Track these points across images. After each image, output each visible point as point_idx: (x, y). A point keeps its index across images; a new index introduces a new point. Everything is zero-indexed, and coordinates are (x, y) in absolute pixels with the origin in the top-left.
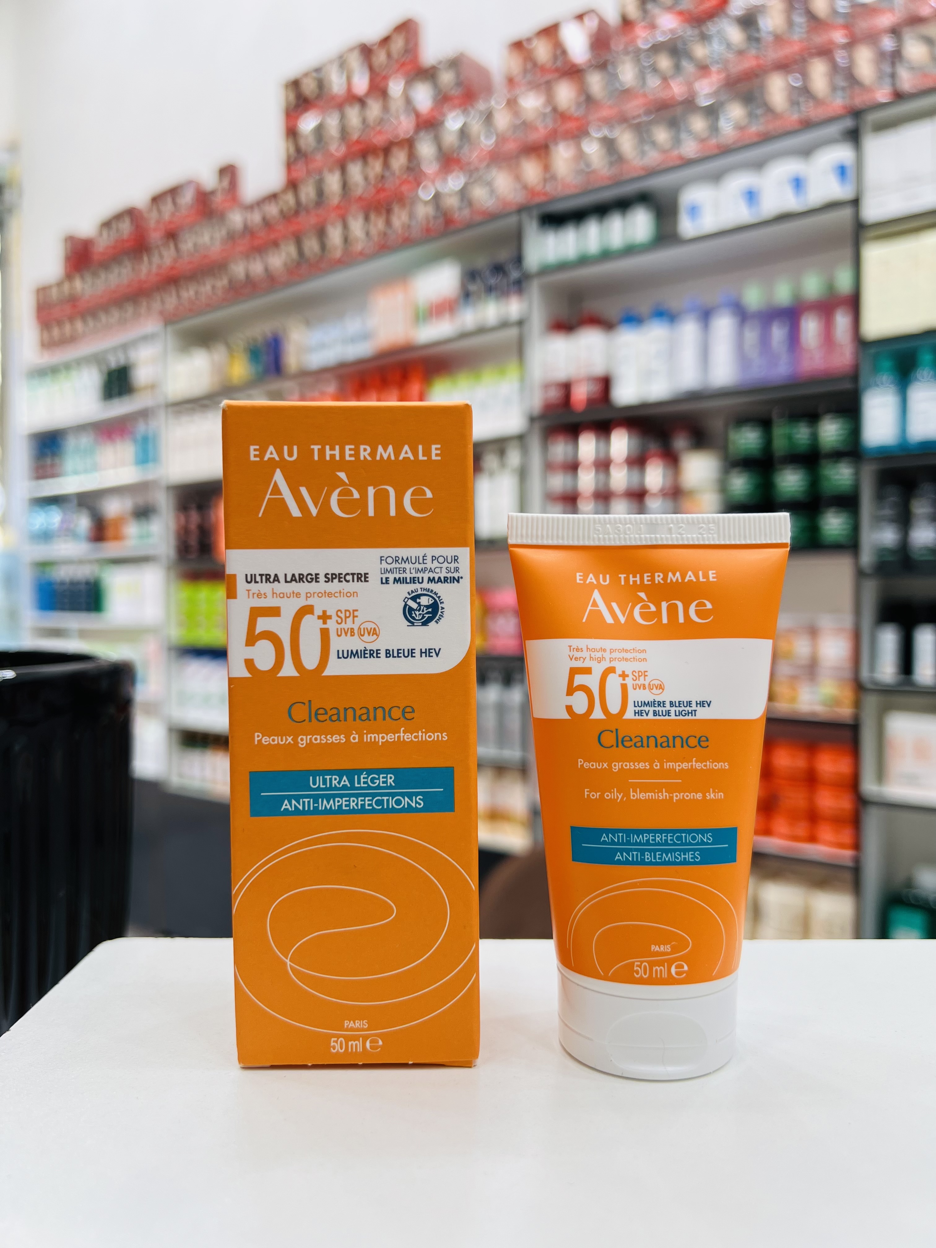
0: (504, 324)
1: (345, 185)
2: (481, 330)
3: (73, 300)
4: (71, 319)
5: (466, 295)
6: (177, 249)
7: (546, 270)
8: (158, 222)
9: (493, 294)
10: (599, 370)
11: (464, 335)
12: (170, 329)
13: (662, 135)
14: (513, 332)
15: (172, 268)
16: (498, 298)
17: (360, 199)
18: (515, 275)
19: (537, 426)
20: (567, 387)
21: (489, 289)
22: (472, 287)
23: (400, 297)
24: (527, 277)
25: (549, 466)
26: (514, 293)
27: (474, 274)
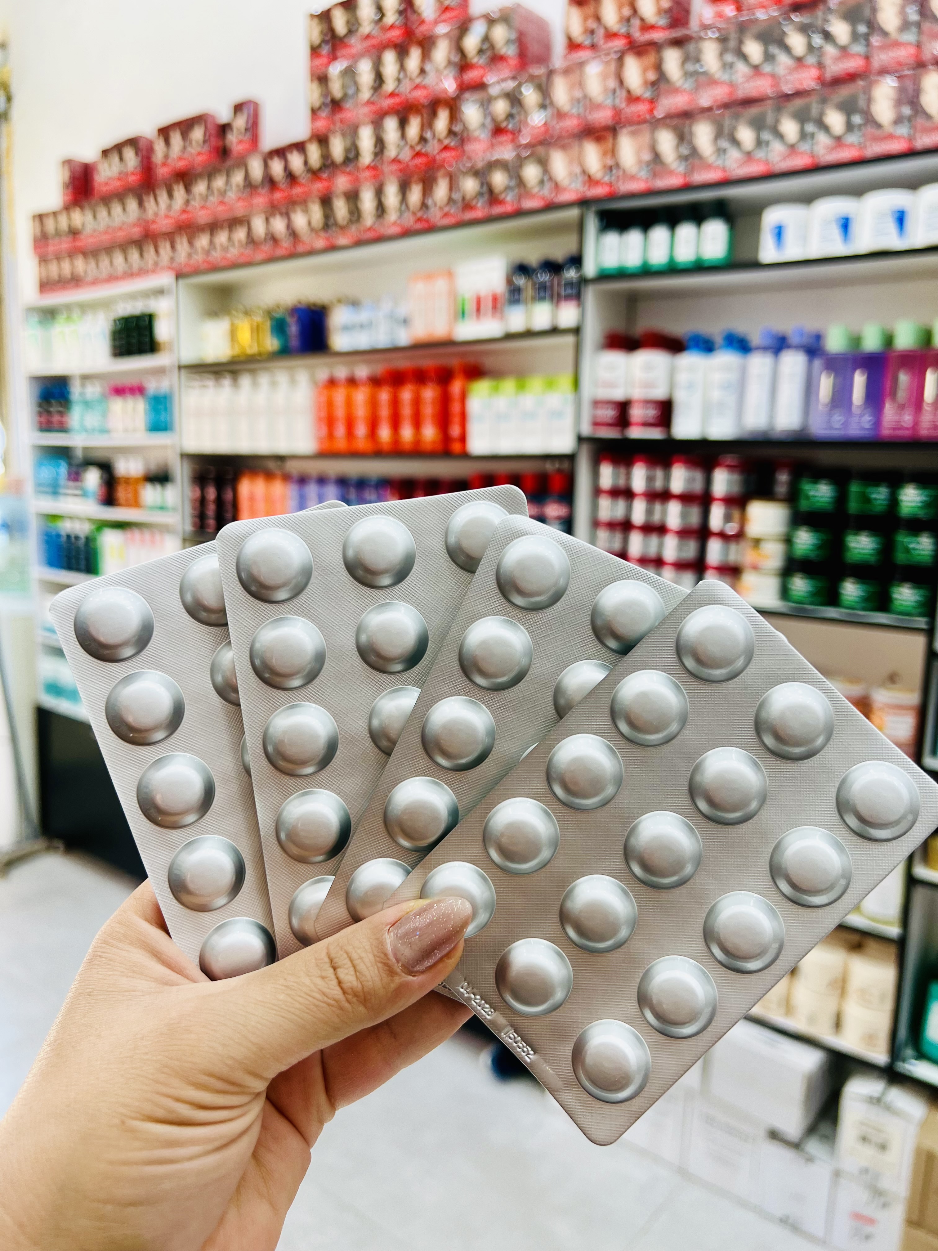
0: (555, 331)
1: (380, 144)
2: (529, 334)
3: (74, 233)
4: (71, 254)
5: (514, 292)
6: (188, 189)
7: (602, 276)
8: (166, 157)
9: (545, 297)
10: (660, 393)
11: (510, 337)
12: (181, 282)
13: (746, 135)
14: (567, 341)
15: (184, 211)
16: (549, 299)
17: (396, 161)
18: (571, 274)
19: (586, 448)
20: (623, 407)
22: (521, 281)
23: (441, 285)
24: (583, 281)
25: (597, 492)
26: (568, 298)
27: (522, 269)
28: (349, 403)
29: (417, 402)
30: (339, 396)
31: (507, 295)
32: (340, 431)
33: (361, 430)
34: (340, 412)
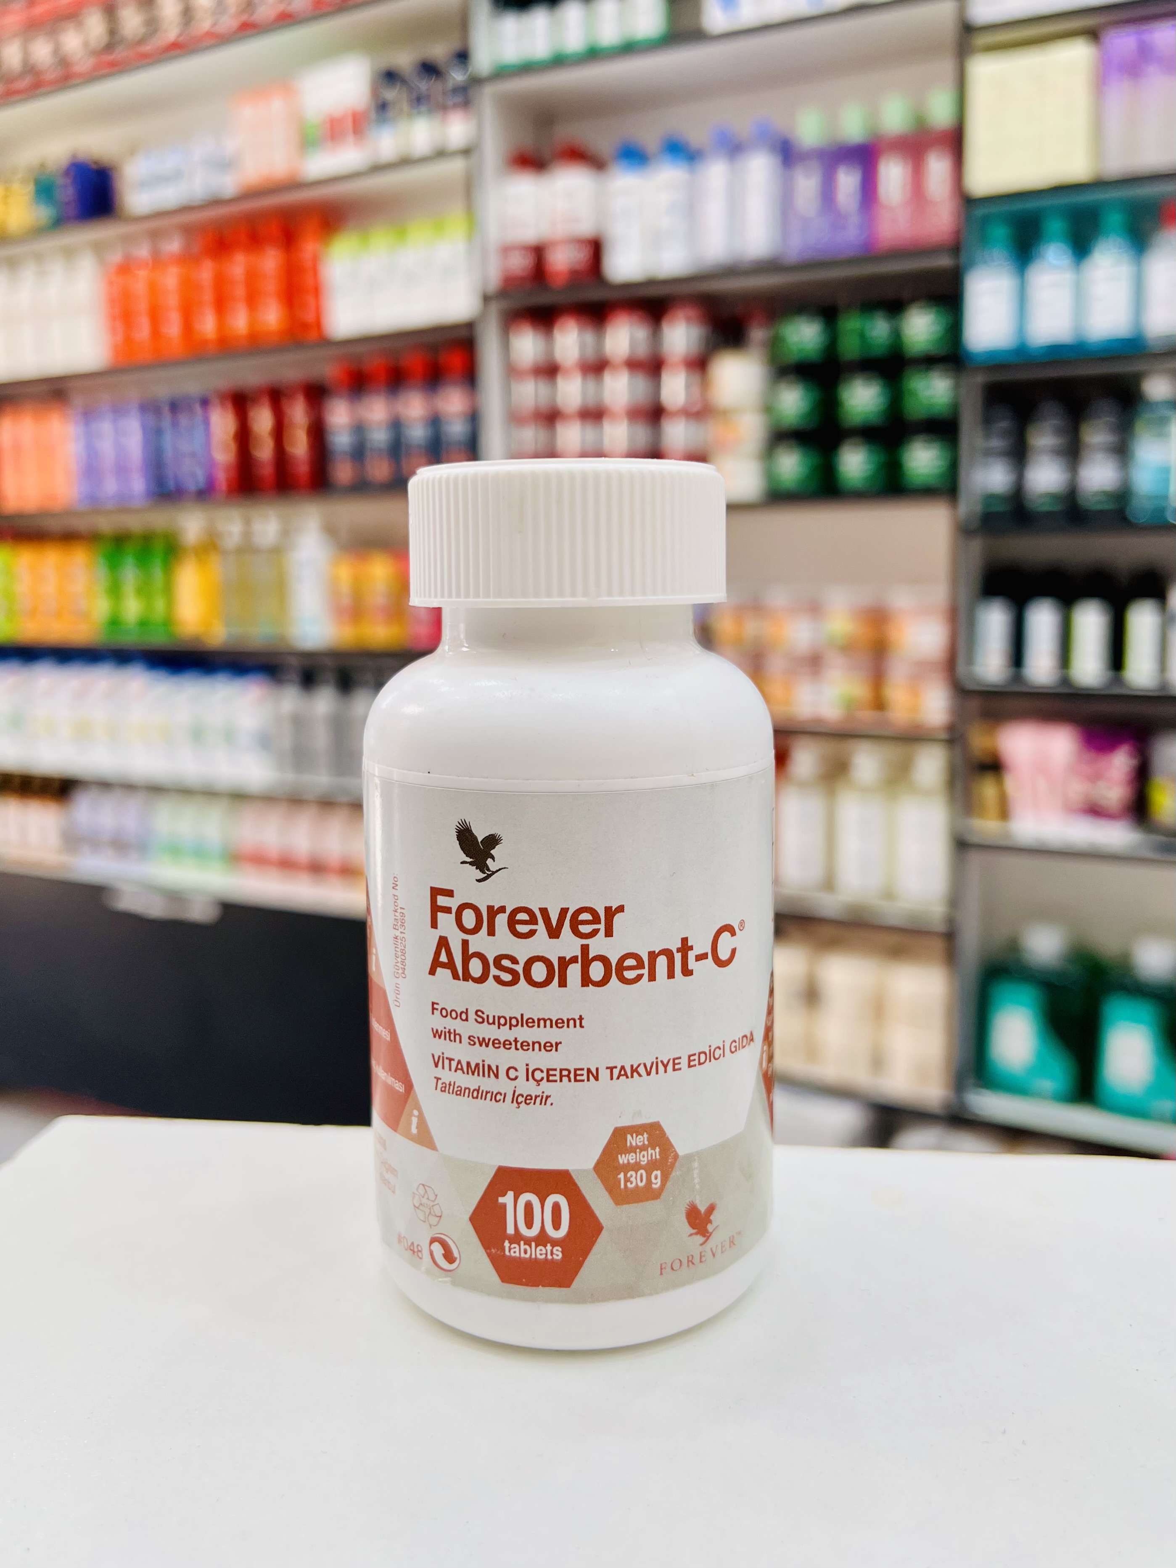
0: (441, 154)
2: (405, 162)
5: (382, 107)
7: (502, 73)
9: (423, 108)
10: (585, 228)
11: (377, 168)
14: (455, 167)
16: (430, 111)
18: (457, 76)
19: (495, 309)
20: (539, 252)
21: (419, 101)
22: (390, 94)
23: (277, 105)
24: (476, 81)
25: (512, 371)
26: (455, 106)
27: (390, 76)
28: (154, 289)
29: (252, 278)
30: (140, 284)
31: (373, 115)
32: (143, 332)
33: (173, 328)
34: (142, 306)
